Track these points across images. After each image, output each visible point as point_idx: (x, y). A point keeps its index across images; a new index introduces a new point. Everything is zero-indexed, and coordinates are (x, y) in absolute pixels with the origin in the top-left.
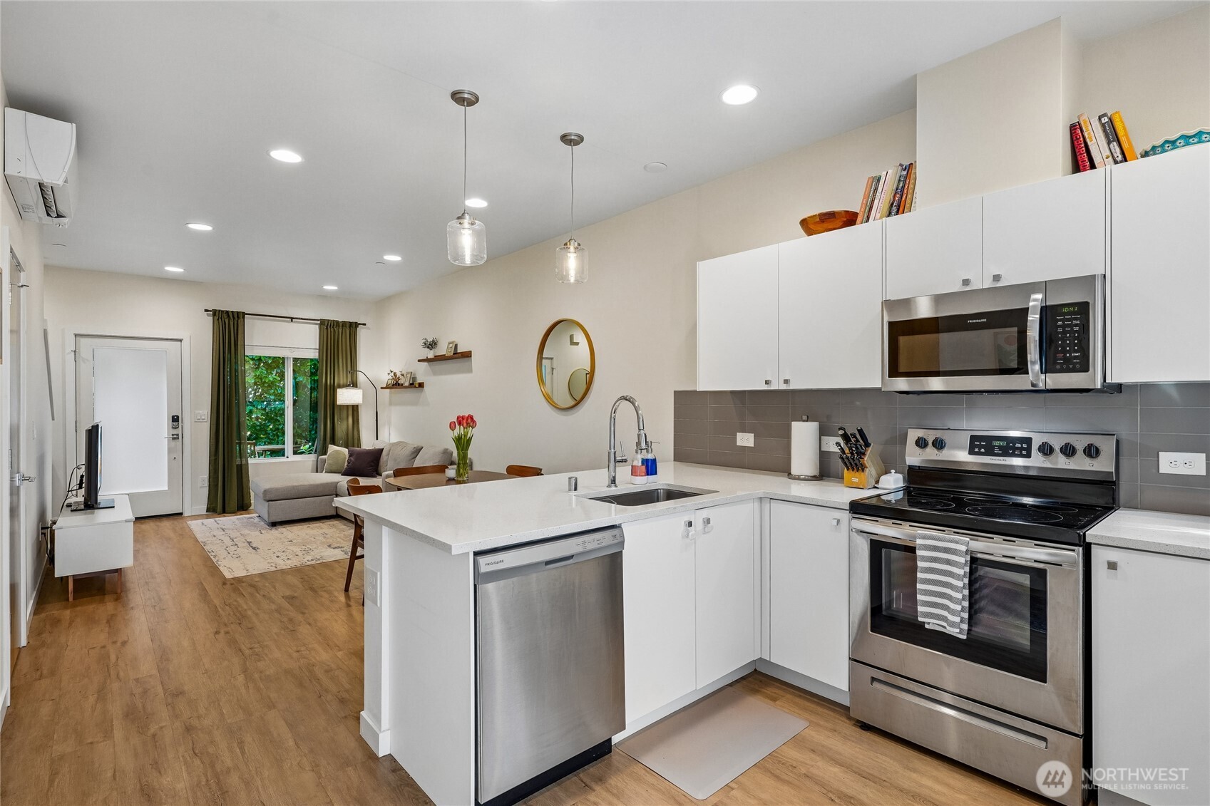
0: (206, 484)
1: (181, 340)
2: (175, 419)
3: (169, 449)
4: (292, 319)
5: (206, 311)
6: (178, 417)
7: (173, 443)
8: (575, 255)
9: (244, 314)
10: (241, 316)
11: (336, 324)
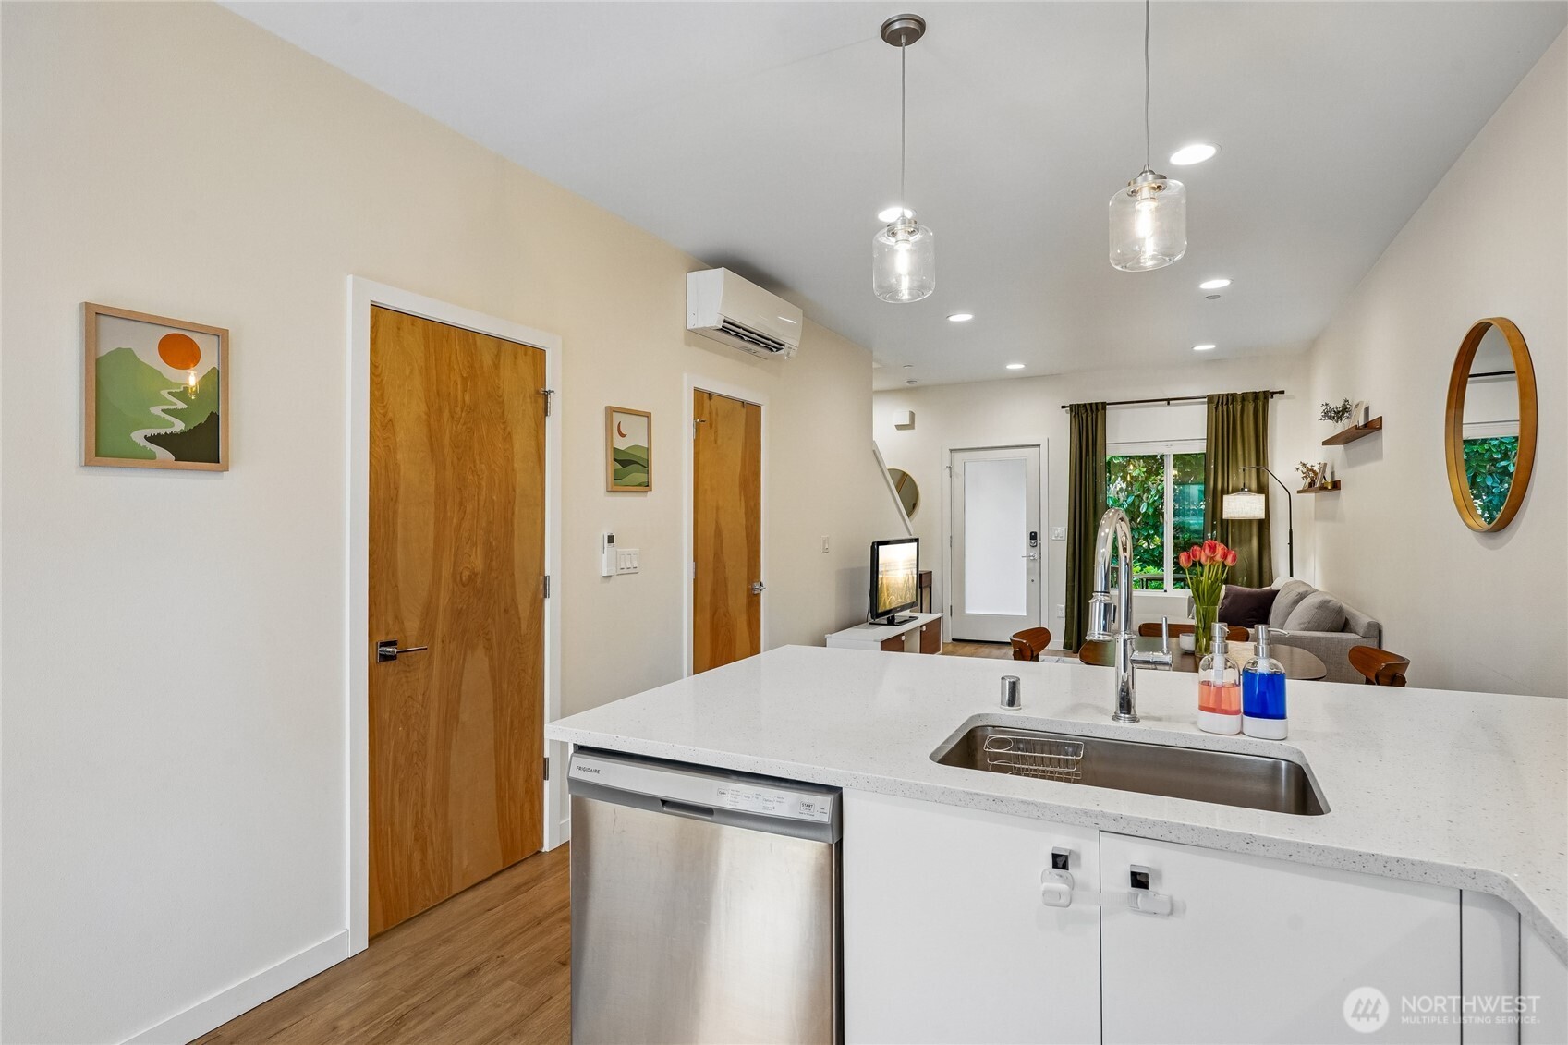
0: (1063, 614)
1: (1039, 445)
2: (1033, 536)
3: (1028, 570)
4: (1168, 400)
5: (1063, 407)
6: (1036, 533)
7: (1031, 564)
8: (1153, 205)
9: (1104, 405)
10: (1100, 407)
11: (1231, 398)
